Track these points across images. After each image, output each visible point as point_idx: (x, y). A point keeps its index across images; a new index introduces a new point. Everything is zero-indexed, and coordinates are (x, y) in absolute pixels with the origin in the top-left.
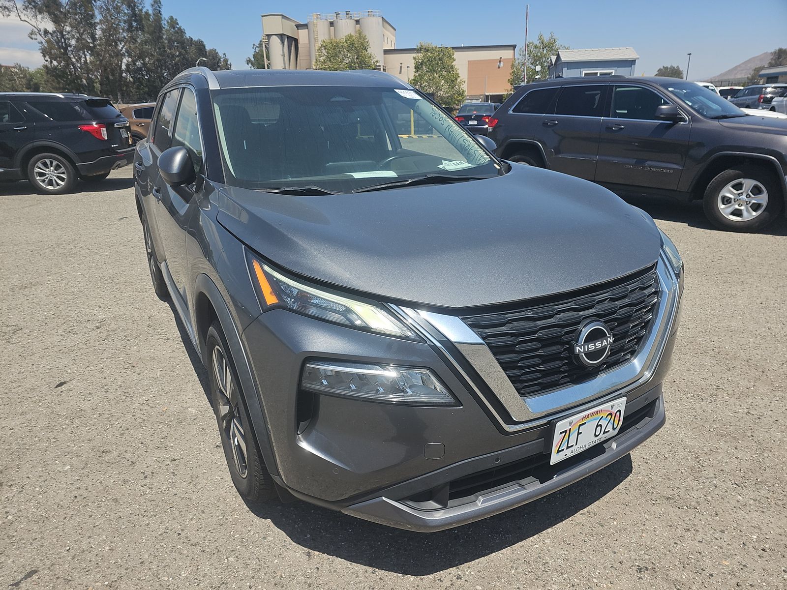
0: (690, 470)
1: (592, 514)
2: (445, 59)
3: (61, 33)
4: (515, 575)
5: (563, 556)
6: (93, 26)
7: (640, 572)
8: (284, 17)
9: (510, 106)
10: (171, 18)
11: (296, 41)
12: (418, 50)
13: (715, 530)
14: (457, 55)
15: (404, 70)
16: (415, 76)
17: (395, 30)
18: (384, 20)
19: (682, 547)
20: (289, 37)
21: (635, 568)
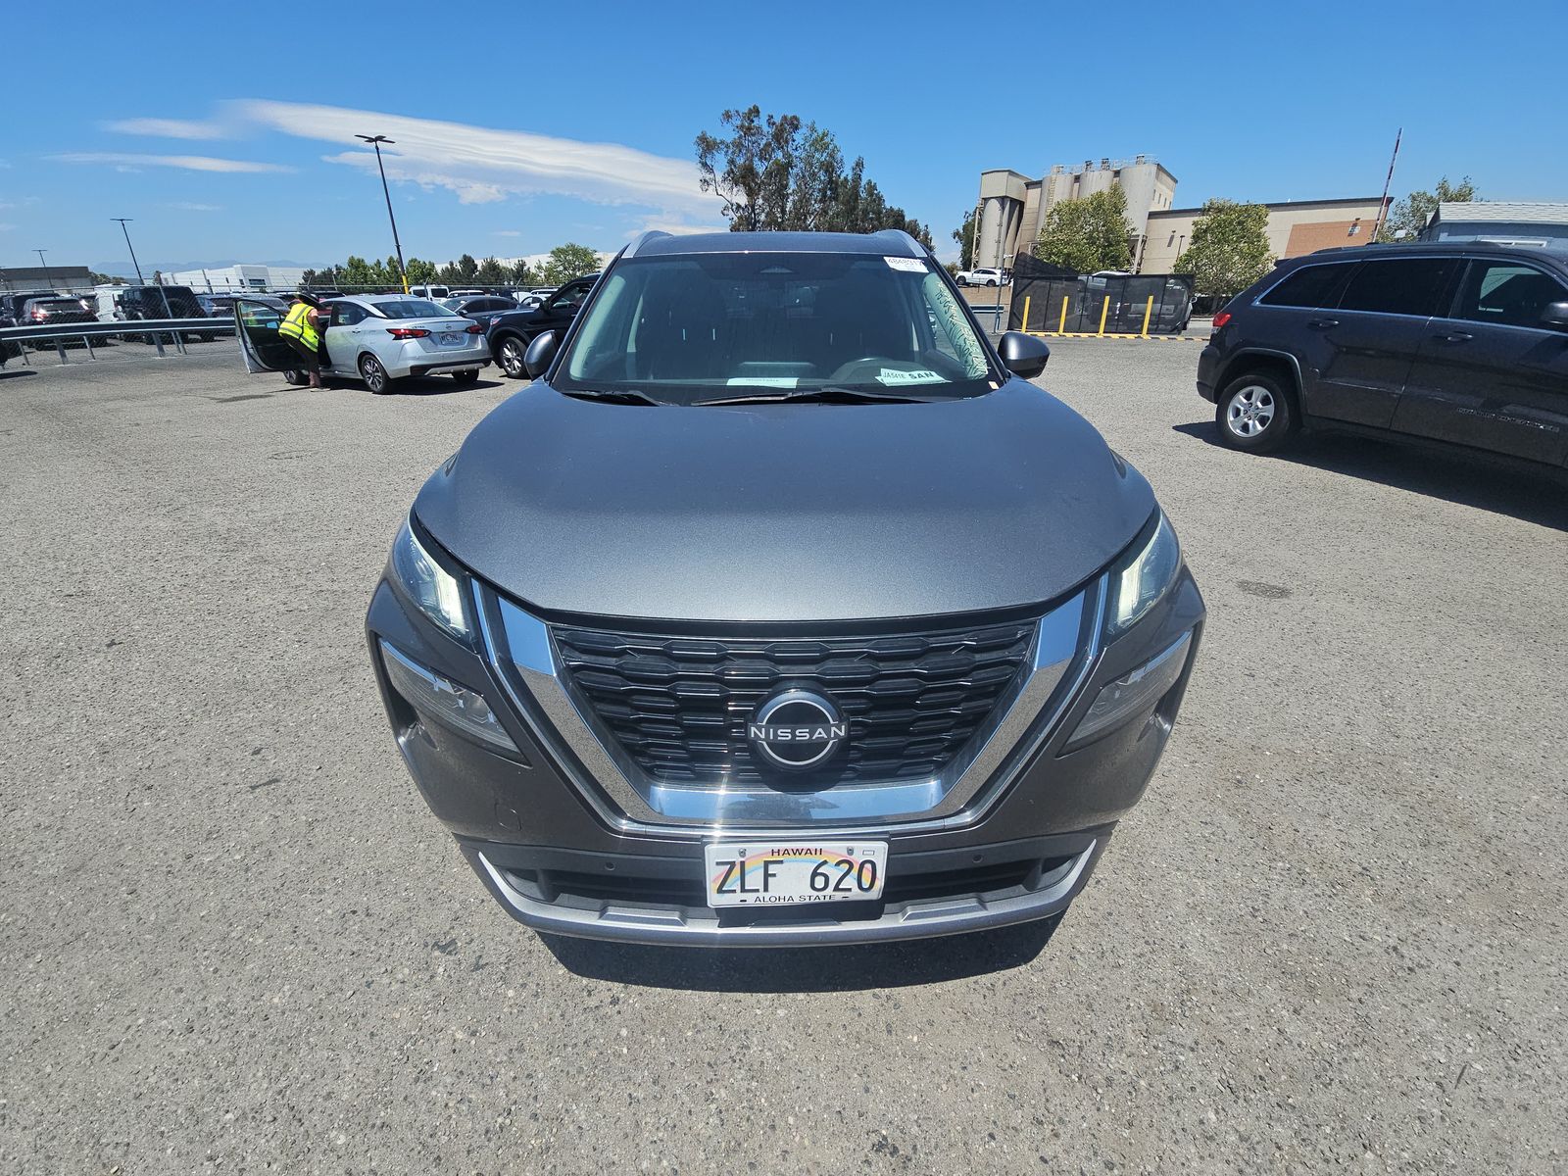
0: (1148, 1011)
1: (891, 1003)
2: (1250, 224)
3: (753, 207)
4: (686, 1040)
5: (783, 1049)
6: (784, 197)
7: (876, 1151)
8: (1011, 173)
9: (1258, 293)
10: (870, 182)
11: (1022, 204)
12: (1203, 211)
13: (1095, 1154)
14: (1273, 217)
15: (1176, 241)
16: (1189, 250)
17: (1176, 181)
18: (1160, 168)
19: (998, 1150)
20: (1013, 201)
21: (874, 1138)
